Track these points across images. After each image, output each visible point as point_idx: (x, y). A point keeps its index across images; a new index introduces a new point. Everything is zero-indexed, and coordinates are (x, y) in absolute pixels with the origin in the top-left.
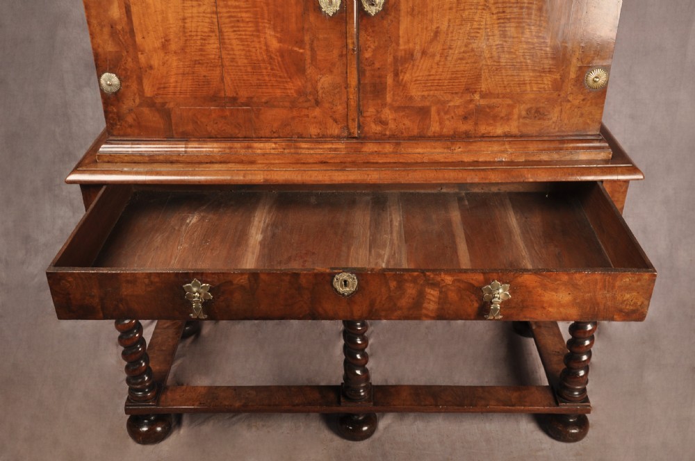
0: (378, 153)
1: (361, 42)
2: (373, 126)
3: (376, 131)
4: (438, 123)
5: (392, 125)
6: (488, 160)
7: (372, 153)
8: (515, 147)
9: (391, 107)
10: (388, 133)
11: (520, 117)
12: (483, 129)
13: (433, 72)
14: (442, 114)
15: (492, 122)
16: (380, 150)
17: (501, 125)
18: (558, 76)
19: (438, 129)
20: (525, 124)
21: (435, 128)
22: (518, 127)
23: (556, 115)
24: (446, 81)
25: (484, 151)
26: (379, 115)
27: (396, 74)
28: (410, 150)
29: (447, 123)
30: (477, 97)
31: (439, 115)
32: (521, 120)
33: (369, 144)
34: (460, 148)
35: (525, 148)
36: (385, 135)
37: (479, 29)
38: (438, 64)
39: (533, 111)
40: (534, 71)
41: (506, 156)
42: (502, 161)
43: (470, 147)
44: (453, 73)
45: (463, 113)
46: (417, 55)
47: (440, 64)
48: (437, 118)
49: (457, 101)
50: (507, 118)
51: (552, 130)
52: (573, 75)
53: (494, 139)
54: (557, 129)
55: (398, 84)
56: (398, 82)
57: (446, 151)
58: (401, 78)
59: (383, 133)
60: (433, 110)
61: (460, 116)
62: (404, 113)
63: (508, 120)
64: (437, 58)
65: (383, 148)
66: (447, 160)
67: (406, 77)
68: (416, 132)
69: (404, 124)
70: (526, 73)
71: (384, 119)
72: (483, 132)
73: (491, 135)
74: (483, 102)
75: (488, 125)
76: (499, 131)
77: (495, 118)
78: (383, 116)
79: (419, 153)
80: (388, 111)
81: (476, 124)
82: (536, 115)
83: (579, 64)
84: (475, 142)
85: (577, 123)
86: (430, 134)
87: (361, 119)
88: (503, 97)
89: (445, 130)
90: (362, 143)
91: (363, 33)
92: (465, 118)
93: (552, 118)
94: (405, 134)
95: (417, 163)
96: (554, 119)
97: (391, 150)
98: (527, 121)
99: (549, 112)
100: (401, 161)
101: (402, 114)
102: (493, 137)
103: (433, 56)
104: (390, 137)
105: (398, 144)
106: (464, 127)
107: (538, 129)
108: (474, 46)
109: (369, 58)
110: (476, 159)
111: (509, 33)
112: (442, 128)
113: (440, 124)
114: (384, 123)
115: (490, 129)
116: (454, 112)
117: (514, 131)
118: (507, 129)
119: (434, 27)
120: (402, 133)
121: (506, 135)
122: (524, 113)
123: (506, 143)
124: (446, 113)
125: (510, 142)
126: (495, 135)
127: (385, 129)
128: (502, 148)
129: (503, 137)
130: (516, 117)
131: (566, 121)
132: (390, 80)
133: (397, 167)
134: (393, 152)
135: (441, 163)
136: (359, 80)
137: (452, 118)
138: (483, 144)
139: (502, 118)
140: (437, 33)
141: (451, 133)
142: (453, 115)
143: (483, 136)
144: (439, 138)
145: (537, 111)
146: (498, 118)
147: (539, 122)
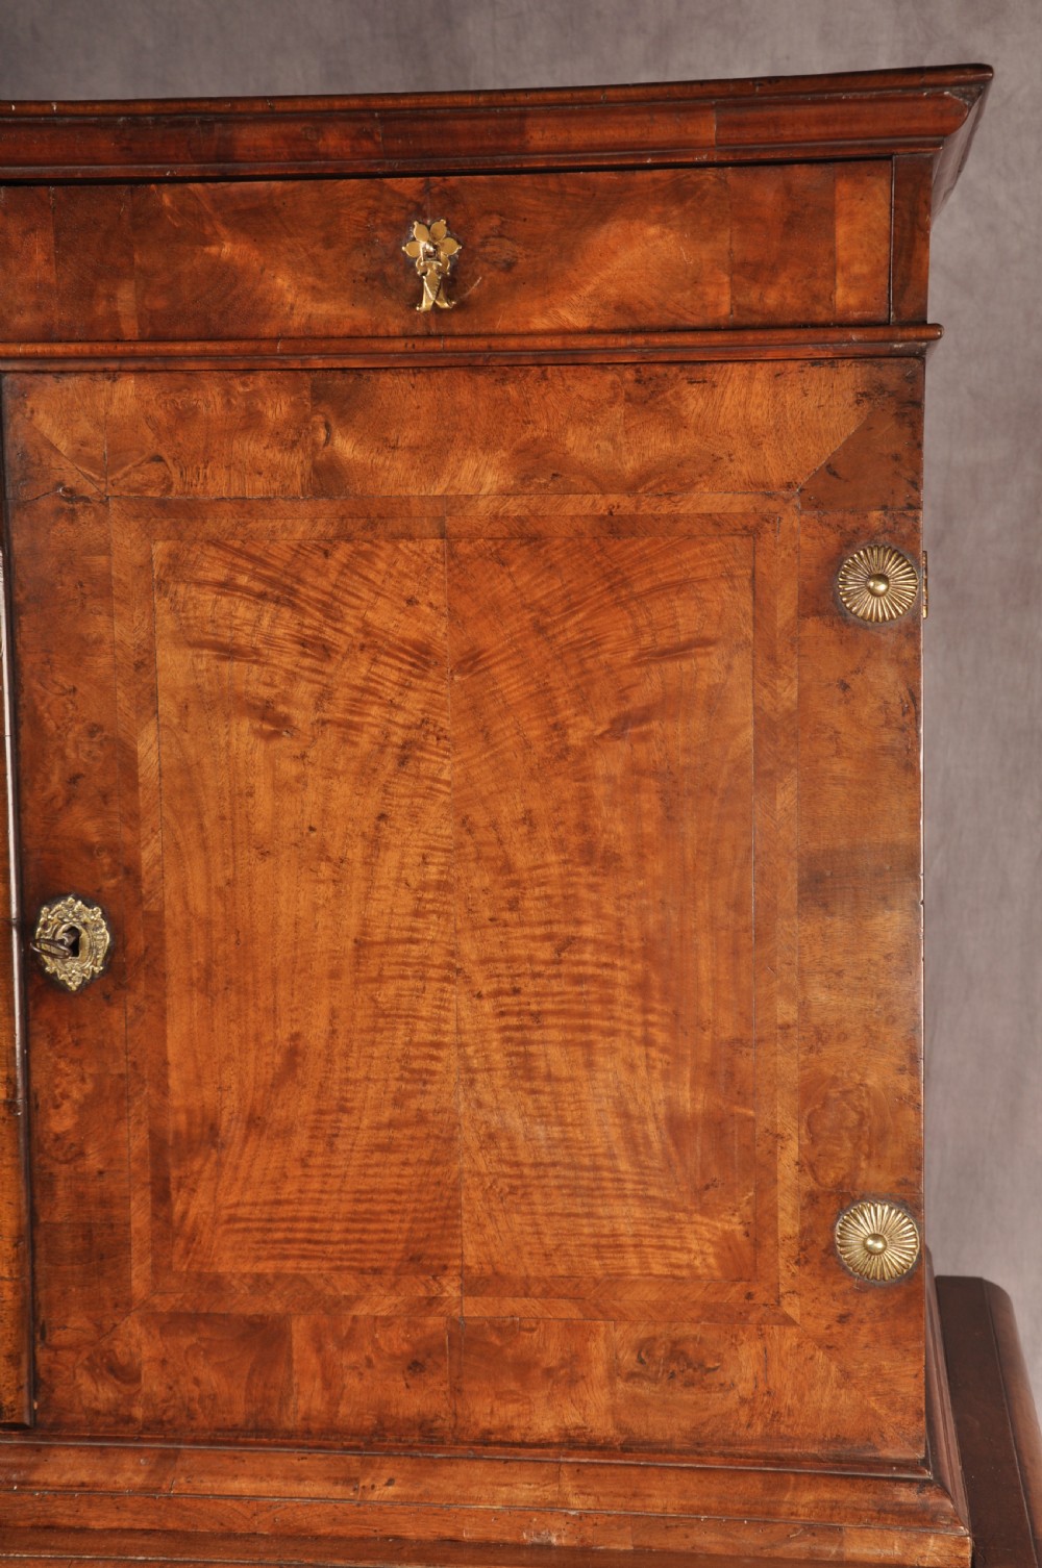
0: (87, 1491)
1: (39, 1078)
2: (85, 1382)
3: (99, 1406)
4: (318, 1383)
5: (153, 1383)
6: (494, 1537)
7: (66, 1491)
8: (597, 1489)
9: (151, 1317)
10: (138, 1412)
11: (614, 1371)
12: (486, 1411)
13: (289, 1189)
14: (331, 1347)
15: (513, 1386)
16: (101, 1477)
17: (549, 1398)
18: (734, 1225)
19: (319, 1404)
20: (636, 1402)
21: (307, 1400)
22: (613, 1411)
23: (749, 1373)
24: (337, 1227)
25: (479, 1500)
26: (104, 1343)
27: (162, 1196)
28: (207, 1484)
29: (351, 1381)
30: (451, 1289)
31: (319, 1349)
32: (621, 1385)
33: (64, 1453)
34: (390, 1482)
35: (635, 1495)
36: (130, 1419)
37: (438, 1045)
38: (304, 1164)
39: (660, 1353)
40: (646, 1200)
41: (560, 1524)
42: (549, 1547)
43: (431, 1483)
44: (360, 1196)
45: (406, 1347)
46: (233, 1130)
47: (312, 1161)
48: (314, 1362)
49: (382, 1302)
50: (569, 1376)
51: (741, 1432)
52: (788, 1225)
53: (525, 1453)
54: (759, 1428)
55: (166, 1229)
56: (168, 1221)
57: (338, 1491)
58: (178, 1208)
59: (123, 1411)
60: (299, 1329)
61: (393, 1357)
62: (193, 1340)
63: (573, 1381)
64: (301, 1142)
65: (112, 1473)
66: (342, 1531)
67: (194, 1206)
68: (239, 1413)
69: (197, 1382)
70: (618, 1208)
71: (124, 1360)
72: (484, 1424)
73: (517, 1436)
74: (475, 1309)
75: (499, 1396)
76: (545, 1424)
77: (524, 1368)
78: (119, 1347)
79: (238, 1498)
80: (138, 1331)
81: (456, 1391)
82: (674, 1367)
83: (808, 1183)
84: (451, 1460)
85: (831, 1411)
86: (291, 1422)
87: (43, 1357)
88: (546, 1294)
89: (343, 1410)
90: (38, 1449)
91: (41, 1046)
92: (415, 1367)
93: (733, 1385)
94: (202, 1420)
95: (230, 1535)
96: (745, 1389)
97: (139, 1480)
98: (645, 1390)
99: (719, 1358)
100: (171, 1525)
101: (187, 1341)
102: (522, 1444)
103: (286, 1133)
104: (146, 1428)
105: (168, 1457)
106: (414, 1401)
107: (686, 1424)
108: (427, 1103)
109: (67, 1132)
110: (449, 1533)
111: (541, 1064)
112: (334, 1402)
113: (327, 1385)
114: (124, 1374)
115: (507, 1412)
116: (374, 1341)
117: (601, 1426)
118: (572, 1418)
119: (283, 1034)
120: (191, 1416)
121: (574, 1442)
122: (628, 1358)
123: (565, 1470)
124: (347, 1342)
125: (579, 1469)
126: (532, 1438)
127: (130, 1400)
128: (548, 1492)
129: (560, 1445)
130: (599, 1371)
131: (789, 1400)
132: (139, 1216)
133: (142, 1551)
134: (144, 1489)
135: (317, 1538)
136: (33, 1213)
137: (369, 1363)
138: (478, 1470)
139: (549, 1372)
140: (294, 1054)
141: (369, 1421)
142: (369, 1351)
143: (485, 1440)
144: (321, 1438)
145: (676, 1352)
146: (537, 1373)
147: (689, 1396)
